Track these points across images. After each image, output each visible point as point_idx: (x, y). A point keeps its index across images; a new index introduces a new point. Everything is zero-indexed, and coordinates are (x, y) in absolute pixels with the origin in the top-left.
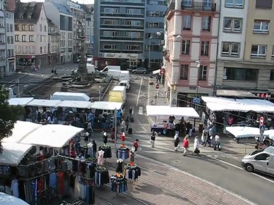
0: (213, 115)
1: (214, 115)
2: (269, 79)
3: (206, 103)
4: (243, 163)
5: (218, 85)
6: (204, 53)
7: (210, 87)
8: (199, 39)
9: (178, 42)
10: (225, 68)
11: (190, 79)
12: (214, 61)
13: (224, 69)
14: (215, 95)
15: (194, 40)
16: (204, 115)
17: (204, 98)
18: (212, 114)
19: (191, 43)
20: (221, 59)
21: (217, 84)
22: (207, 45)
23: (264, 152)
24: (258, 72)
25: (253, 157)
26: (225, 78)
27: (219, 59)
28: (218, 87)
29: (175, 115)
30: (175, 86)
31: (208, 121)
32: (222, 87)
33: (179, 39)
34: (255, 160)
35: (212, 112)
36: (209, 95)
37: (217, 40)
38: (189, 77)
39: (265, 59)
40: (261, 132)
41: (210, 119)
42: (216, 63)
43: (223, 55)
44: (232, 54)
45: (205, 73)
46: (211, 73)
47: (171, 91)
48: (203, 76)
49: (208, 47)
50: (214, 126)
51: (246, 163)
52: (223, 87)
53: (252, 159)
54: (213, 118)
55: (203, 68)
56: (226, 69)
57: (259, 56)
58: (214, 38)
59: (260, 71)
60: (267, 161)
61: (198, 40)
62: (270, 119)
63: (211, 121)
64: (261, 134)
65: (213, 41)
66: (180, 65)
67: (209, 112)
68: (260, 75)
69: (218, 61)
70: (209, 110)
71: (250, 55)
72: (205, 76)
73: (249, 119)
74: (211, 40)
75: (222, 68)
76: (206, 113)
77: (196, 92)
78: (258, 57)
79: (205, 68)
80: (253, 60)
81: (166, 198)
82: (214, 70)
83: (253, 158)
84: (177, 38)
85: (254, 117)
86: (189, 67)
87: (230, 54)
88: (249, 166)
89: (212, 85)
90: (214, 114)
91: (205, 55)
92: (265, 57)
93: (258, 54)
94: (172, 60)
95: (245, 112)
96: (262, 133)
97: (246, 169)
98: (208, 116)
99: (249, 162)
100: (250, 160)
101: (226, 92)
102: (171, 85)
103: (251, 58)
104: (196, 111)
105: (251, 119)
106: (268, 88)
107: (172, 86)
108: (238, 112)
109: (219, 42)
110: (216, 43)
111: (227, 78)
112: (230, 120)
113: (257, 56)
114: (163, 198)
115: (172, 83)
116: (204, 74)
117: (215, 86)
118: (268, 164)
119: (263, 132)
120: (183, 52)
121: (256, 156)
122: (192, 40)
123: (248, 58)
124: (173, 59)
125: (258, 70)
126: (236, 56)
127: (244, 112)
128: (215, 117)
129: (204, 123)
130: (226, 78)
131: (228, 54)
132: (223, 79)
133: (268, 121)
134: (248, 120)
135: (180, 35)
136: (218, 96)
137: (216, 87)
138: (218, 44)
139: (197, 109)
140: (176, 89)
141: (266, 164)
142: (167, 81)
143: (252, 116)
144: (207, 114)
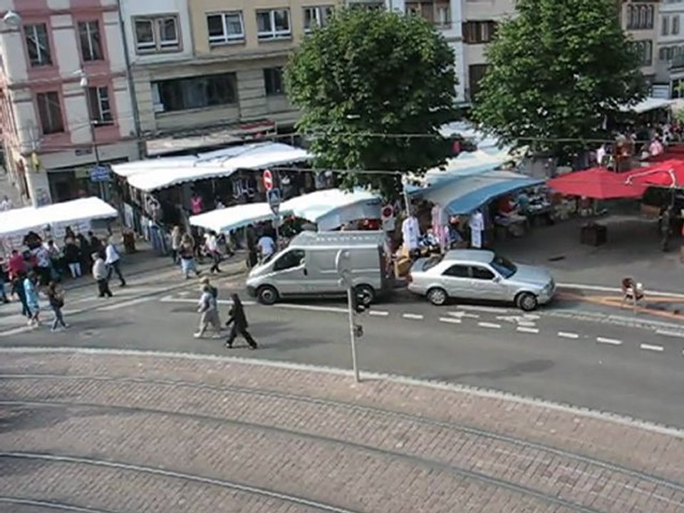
0: (150, 202)
1: (154, 200)
2: (265, 93)
3: (125, 178)
4: (250, 287)
5: (146, 128)
6: (92, 51)
7: (126, 139)
8: (69, 17)
9: (13, 33)
10: (152, 82)
11: (70, 128)
12: (120, 71)
13: (152, 86)
14: (143, 155)
15: (56, 21)
16: (129, 209)
17: (119, 169)
18: (148, 199)
19: (48, 30)
20: (138, 63)
21: (143, 128)
22: (94, 31)
23: (290, 248)
24: (236, 80)
25: (270, 266)
26: (160, 107)
27: (134, 64)
28: (148, 134)
29: (54, 223)
30: (34, 155)
31: (144, 221)
32: (158, 133)
33: (12, 22)
34: (275, 273)
35: (146, 196)
36: (130, 159)
37: (117, 13)
38: (67, 123)
39: (244, 44)
40: (274, 207)
41: (147, 215)
42: (127, 75)
43: (141, 51)
44: (163, 46)
45: (106, 105)
46: (121, 103)
47: (26, 169)
48: (101, 114)
49: (97, 38)
50: (161, 226)
51: (256, 286)
52: (160, 131)
53: (267, 273)
54: (153, 207)
55: (99, 95)
56: (156, 86)
57: (229, 40)
58: (107, 10)
59: (239, 76)
60: (302, 266)
61: (67, 20)
62: (286, 181)
63: (150, 218)
64: (274, 211)
65: (107, 18)
66: (35, 96)
67: (139, 198)
68: (240, 86)
69: (132, 68)
70: (139, 191)
71: (207, 41)
72: (108, 114)
73: (240, 191)
74: (101, 16)
75: (146, 84)
76: (134, 202)
77: (95, 160)
78: (227, 42)
79: (104, 92)
80: (216, 53)
81: (84, 424)
82: (128, 91)
83: (271, 270)
84: (6, 21)
85: (249, 184)
86: (60, 96)
87: (159, 47)
88: (266, 292)
89: (132, 133)
90: (152, 197)
91: (96, 58)
92: (242, 42)
93: (225, 36)
94: (10, 87)
95: (227, 175)
96: (275, 209)
97: (262, 301)
98: (141, 208)
99: (265, 282)
100: (262, 277)
101: (169, 145)
102: (22, 155)
103: (213, 48)
104: (106, 201)
105: (245, 188)
106: (268, 114)
107: (27, 155)
108: (210, 179)
109: (123, 19)
110: (116, 23)
111: (164, 107)
112: (196, 203)
113: (223, 40)
114: (79, 425)
115: (23, 150)
116: (104, 109)
117: (139, 135)
118: (305, 272)
119: (278, 206)
120: (36, 60)
121: (276, 263)
122: (49, 22)
123: (203, 48)
124: (10, 83)
125: (234, 74)
126: (175, 48)
127: (224, 177)
128: (156, 204)
129: (136, 230)
130: (162, 110)
131: (154, 46)
132: (156, 113)
133: (284, 185)
134: (237, 194)
135: (13, 12)
136: (153, 157)
137: (141, 135)
138: (123, 24)
139: (108, 196)
140: (39, 161)
141: (302, 272)
142: (8, 148)
143: (244, 182)
144: (136, 205)
